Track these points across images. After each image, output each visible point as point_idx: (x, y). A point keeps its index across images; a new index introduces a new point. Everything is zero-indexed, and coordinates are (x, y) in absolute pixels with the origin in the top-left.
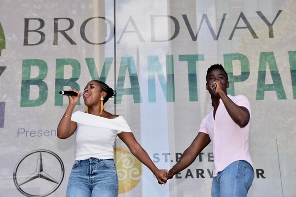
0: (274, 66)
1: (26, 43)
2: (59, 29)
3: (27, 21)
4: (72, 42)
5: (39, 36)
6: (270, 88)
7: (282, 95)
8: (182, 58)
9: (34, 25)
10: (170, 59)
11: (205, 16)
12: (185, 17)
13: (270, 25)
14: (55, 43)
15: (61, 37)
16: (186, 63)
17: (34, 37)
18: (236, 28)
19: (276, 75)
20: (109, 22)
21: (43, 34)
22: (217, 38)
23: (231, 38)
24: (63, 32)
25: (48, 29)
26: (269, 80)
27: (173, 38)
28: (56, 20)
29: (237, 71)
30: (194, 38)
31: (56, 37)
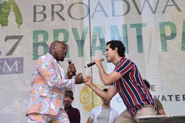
1: (35, 21)
2: (55, 11)
3: (35, 7)
4: (63, 19)
8: (132, 26)
9: (39, 9)
10: (125, 27)
12: (133, 0)
14: (53, 19)
16: (135, 29)
17: (40, 17)
18: (166, 6)
20: (86, 5)
21: (45, 16)
22: (154, 13)
23: (163, 12)
24: (57, 13)
25: (48, 12)
27: (125, 14)
28: (53, 6)
29: (168, 33)
30: (140, 13)
31: (53, 16)
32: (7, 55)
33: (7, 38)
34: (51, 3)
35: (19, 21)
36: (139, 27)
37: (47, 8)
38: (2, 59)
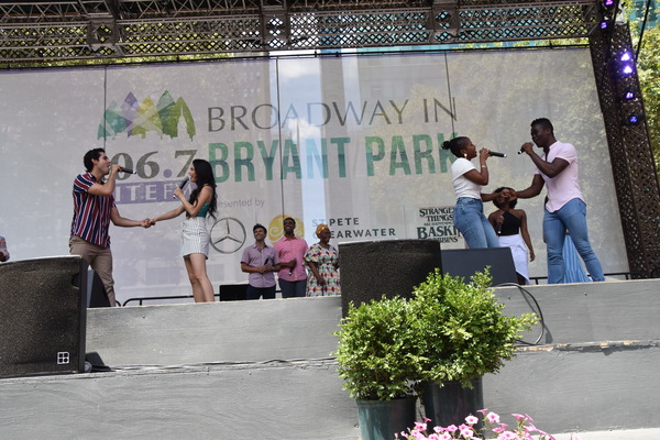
0: (401, 144)
1: (210, 130)
2: (235, 116)
3: (210, 110)
4: (246, 128)
5: (220, 124)
6: (398, 166)
7: (408, 171)
8: (333, 141)
9: (216, 113)
10: (324, 142)
11: (350, 104)
12: (335, 104)
13: (400, 113)
14: (233, 128)
15: (237, 123)
16: (336, 145)
17: (216, 124)
18: (374, 114)
19: (403, 155)
20: (274, 108)
21: (223, 121)
22: (360, 123)
23: (370, 124)
24: (238, 119)
25: (227, 117)
26: (399, 160)
27: (326, 122)
28: (232, 108)
29: (375, 152)
30: (342, 123)
31: (233, 123)
32: (179, 176)
33: (178, 153)
34: (232, 105)
35: (191, 131)
36: (342, 142)
37: (225, 111)
38: (174, 182)
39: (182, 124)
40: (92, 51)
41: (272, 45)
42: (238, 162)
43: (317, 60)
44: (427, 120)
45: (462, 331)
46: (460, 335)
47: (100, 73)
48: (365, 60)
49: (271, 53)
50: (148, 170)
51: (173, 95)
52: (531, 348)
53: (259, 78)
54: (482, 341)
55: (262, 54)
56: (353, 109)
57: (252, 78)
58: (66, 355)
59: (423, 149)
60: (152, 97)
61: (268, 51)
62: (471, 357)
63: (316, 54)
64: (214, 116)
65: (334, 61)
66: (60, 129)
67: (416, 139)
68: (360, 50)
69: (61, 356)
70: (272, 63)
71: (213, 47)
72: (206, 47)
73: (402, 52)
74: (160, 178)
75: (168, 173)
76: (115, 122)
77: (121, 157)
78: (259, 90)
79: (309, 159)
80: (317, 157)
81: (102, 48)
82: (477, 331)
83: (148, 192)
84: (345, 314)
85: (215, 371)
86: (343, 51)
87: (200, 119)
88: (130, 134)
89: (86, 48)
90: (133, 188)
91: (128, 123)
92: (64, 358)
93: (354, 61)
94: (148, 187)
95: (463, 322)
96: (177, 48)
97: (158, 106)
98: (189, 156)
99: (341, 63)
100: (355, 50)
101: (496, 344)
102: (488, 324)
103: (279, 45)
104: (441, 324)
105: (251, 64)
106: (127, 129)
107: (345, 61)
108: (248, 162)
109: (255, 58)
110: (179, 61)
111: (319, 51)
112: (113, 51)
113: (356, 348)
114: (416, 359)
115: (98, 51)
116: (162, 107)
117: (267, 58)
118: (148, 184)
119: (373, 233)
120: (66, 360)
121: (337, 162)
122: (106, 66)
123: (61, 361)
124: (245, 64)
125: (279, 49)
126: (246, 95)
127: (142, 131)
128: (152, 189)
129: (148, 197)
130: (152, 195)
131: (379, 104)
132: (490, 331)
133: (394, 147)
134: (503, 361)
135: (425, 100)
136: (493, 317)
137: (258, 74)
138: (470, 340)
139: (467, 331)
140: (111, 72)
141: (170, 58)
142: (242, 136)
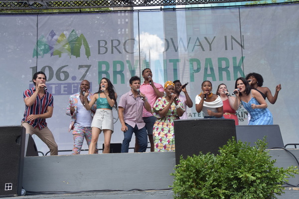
0: (211, 64)
1: (99, 53)
2: (114, 45)
3: (99, 41)
4: (120, 53)
5: (105, 49)
6: (209, 75)
7: (214, 79)
8: (170, 61)
9: (102, 44)
10: (165, 62)
11: (181, 39)
12: (172, 39)
13: (210, 45)
14: (112, 53)
15: (114, 49)
16: (172, 63)
17: (103, 50)
18: (195, 45)
19: (212, 69)
20: (137, 41)
21: (106, 48)
22: (186, 51)
23: (193, 51)
24: (116, 47)
25: (109, 46)
26: (209, 72)
27: (166, 50)
28: (112, 41)
29: (195, 68)
30: (176, 50)
31: (112, 50)
32: (80, 80)
33: (81, 67)
34: (112, 38)
35: (88, 54)
36: (175, 62)
37: (108, 42)
38: (77, 83)
39: (83, 49)
40: (29, 5)
41: (135, 3)
42: (115, 73)
43: (162, 13)
44: (226, 49)
45: (249, 175)
46: (248, 177)
47: (34, 18)
48: (190, 12)
49: (135, 8)
50: (62, 76)
51: (77, 32)
52: (294, 188)
53: (127, 23)
54: (262, 182)
55: (129, 8)
56: (182, 42)
57: (123, 23)
58: (10, 185)
59: (224, 66)
60: (65, 33)
61: (132, 7)
62: (255, 192)
63: (161, 9)
64: (101, 45)
65: (172, 13)
66: (10, 51)
67: (220, 60)
68: (187, 6)
69: (7, 185)
70: (135, 14)
71: (101, 4)
72: (97, 4)
73: (212, 8)
74: (69, 80)
75: (74, 78)
76: (43, 47)
77: (47, 68)
78: (127, 30)
79: (157, 71)
80: (161, 70)
81: (35, 3)
82: (259, 176)
83: (62, 89)
84: (178, 162)
85: (100, 195)
86: (177, 7)
87: (93, 46)
88: (52, 54)
89: (26, 3)
90: (54, 86)
91: (51, 48)
92: (9, 187)
93: (183, 13)
94: (62, 86)
95: (250, 170)
96: (80, 4)
97: (69, 38)
98: (86, 69)
99: (176, 14)
100: (184, 6)
101: (271, 184)
102: (265, 172)
103: (139, 3)
104: (236, 170)
105: (123, 14)
106: (50, 52)
107: (178, 13)
108: (121, 73)
109: (125, 11)
110: (81, 12)
111: (163, 7)
112: (42, 5)
113: (184, 183)
114: (221, 191)
115: (32, 5)
116: (71, 39)
117: (132, 11)
118: (62, 84)
119: (193, 115)
120: (10, 188)
121: (173, 73)
122: (38, 14)
123: (7, 188)
124: (119, 14)
125: (139, 5)
126: (119, 33)
127: (59, 53)
128: (65, 87)
129: (62, 92)
130: (64, 91)
131: (198, 39)
132: (267, 177)
133: (206, 64)
134: (276, 196)
135: (226, 37)
136: (269, 167)
137: (127, 20)
138: (254, 181)
139: (252, 175)
140: (40, 17)
141: (76, 10)
142: (117, 57)
